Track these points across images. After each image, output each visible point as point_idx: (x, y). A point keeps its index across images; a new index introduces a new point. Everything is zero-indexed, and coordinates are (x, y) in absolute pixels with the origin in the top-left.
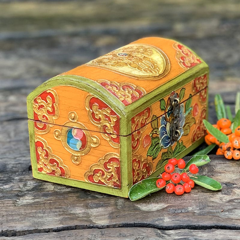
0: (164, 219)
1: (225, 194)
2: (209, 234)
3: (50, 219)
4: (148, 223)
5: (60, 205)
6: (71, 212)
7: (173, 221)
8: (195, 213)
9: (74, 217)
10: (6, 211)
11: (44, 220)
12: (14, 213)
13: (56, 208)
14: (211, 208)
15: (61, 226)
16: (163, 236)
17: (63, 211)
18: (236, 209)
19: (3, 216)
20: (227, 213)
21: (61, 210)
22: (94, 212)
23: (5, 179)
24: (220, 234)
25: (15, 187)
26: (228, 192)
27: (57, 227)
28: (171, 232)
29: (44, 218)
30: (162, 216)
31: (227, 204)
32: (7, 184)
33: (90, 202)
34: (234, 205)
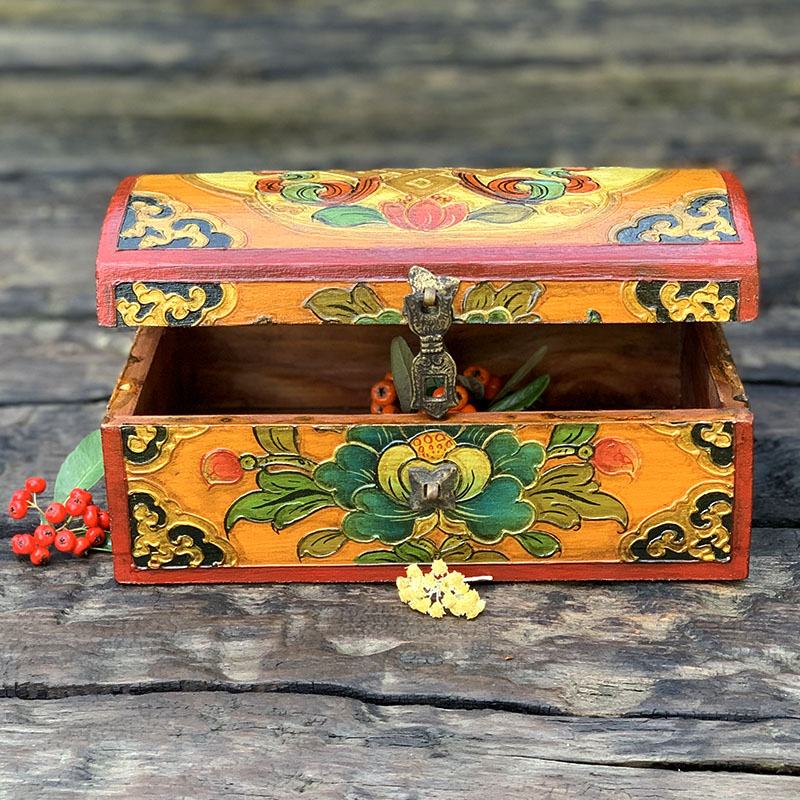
0: (383, 677)
1: (540, 623)
2: (474, 721)
3: (129, 660)
4: (344, 685)
5: (158, 628)
6: (181, 647)
7: (403, 683)
8: (457, 665)
9: (185, 660)
10: (34, 636)
11: (115, 663)
12: (50, 643)
13: (147, 635)
14: (497, 657)
15: (149, 680)
16: (370, 720)
17: (162, 644)
18: (553, 662)
19: (26, 647)
20: (530, 672)
21: (158, 640)
22: (232, 648)
24: (500, 724)
25: (69, 576)
26: (548, 617)
27: (139, 681)
28: (393, 710)
29: (116, 658)
30: (380, 671)
31: (535, 649)
33: (227, 625)
34: (551, 652)
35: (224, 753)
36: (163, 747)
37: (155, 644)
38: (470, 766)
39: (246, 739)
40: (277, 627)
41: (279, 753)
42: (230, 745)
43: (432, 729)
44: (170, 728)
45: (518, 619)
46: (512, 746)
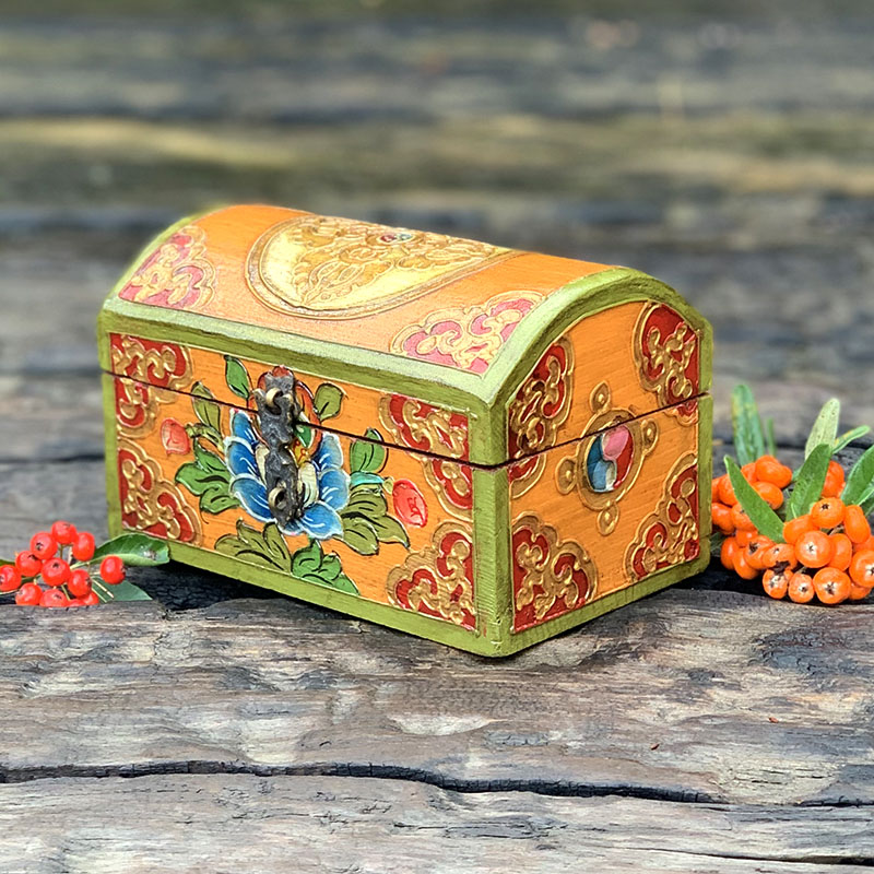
0: (467, 759)
1: (678, 700)
2: (593, 809)
3: (117, 739)
4: (413, 767)
5: (157, 703)
6: (188, 726)
7: (494, 766)
8: (568, 747)
9: (194, 739)
11: (98, 742)
12: (10, 718)
13: (141, 711)
14: (622, 737)
15: (145, 761)
16: (450, 808)
17: (163, 721)
18: (699, 743)
20: (668, 754)
21: (157, 717)
22: (259, 728)
23: (9, 621)
24: (629, 812)
25: (34, 646)
26: (690, 695)
27: (133, 762)
28: (480, 797)
29: (99, 737)
30: (462, 752)
31: (675, 729)
32: (11, 637)
33: (250, 701)
34: (695, 733)
35: (251, 843)
36: (168, 836)
37: (152, 721)
38: (590, 860)
39: (281, 827)
40: (320, 704)
41: (326, 844)
42: (259, 834)
43: (536, 819)
44: (177, 814)
45: (649, 696)
46: (647, 837)
